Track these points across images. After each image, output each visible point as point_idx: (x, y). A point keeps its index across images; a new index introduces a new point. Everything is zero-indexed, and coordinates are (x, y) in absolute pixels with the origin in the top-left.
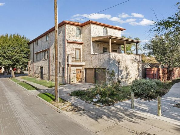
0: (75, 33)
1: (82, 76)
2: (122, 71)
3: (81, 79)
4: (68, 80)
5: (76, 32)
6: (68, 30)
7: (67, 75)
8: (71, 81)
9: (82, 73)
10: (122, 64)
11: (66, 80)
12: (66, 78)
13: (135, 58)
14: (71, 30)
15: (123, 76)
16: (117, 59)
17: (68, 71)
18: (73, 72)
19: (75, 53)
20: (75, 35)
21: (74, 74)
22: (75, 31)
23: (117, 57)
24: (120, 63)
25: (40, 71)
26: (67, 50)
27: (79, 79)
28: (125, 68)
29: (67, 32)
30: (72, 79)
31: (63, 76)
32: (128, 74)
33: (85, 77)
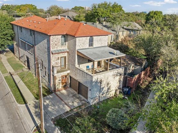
0: (60, 43)
1: (67, 81)
2: (103, 88)
3: (66, 83)
4: (53, 88)
5: (62, 41)
6: (52, 41)
7: (52, 84)
8: (56, 87)
9: (67, 78)
10: (104, 82)
11: (52, 87)
12: (52, 86)
13: (118, 73)
14: (56, 40)
15: (104, 92)
16: (99, 80)
17: (53, 80)
18: (59, 79)
19: (60, 62)
20: (60, 44)
21: (60, 81)
22: (60, 40)
23: (99, 78)
24: (102, 82)
25: (26, 60)
26: (52, 61)
27: (64, 83)
28: (106, 85)
29: (51, 43)
30: (58, 85)
31: (49, 82)
32: (108, 89)
33: (69, 82)
